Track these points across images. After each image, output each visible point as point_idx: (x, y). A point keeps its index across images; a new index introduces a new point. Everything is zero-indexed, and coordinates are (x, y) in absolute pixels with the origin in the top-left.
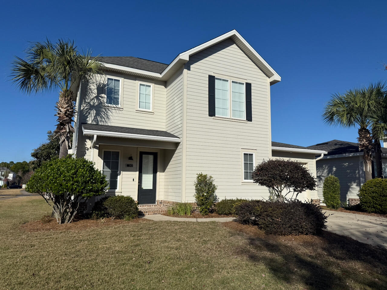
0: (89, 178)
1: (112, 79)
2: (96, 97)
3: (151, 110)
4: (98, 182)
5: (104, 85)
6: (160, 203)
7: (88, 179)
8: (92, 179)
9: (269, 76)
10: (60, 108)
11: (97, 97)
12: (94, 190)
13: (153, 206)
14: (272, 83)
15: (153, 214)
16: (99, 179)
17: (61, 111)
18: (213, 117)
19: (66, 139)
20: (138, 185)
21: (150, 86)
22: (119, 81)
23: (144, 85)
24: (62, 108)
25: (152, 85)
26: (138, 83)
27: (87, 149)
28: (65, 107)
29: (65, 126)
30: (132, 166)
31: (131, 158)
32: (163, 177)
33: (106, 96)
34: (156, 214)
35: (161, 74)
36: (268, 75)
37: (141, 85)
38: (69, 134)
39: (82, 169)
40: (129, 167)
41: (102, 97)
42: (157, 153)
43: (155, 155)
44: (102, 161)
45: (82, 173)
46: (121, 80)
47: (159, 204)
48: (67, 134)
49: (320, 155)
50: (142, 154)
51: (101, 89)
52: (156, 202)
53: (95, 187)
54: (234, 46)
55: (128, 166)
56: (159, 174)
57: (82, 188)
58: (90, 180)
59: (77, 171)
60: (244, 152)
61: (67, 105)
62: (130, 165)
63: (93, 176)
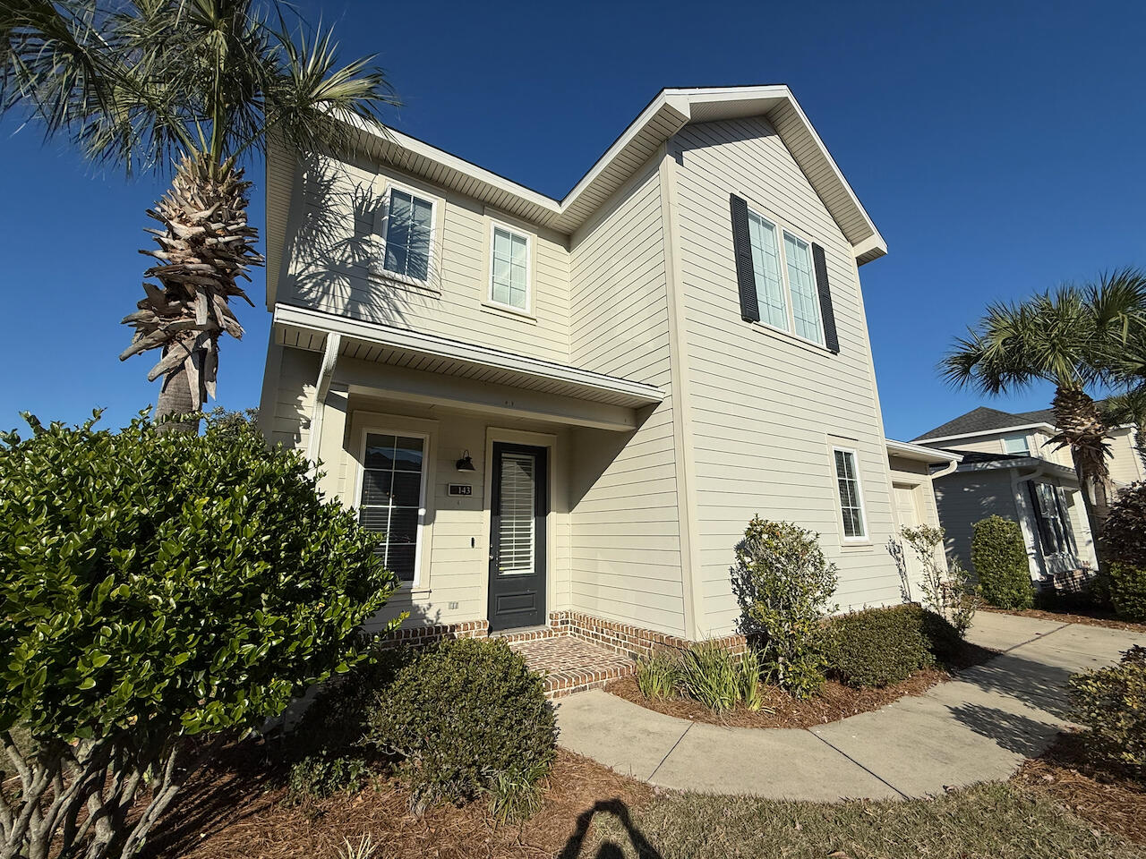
0: (262, 566)
1: (406, 197)
2: (349, 240)
3: (527, 312)
4: (332, 582)
5: (380, 210)
6: (562, 623)
7: (249, 573)
8: (290, 566)
9: (854, 241)
10: (173, 223)
11: (354, 243)
12: (299, 659)
13: (542, 635)
14: (861, 261)
15: (573, 691)
16: (338, 563)
17: (175, 237)
18: (752, 326)
19: (189, 362)
20: (490, 561)
21: (523, 241)
22: (429, 206)
23: (505, 234)
24: (184, 222)
25: (532, 238)
26: (489, 223)
27: (304, 422)
28: (195, 221)
29: (190, 304)
30: (467, 491)
31: (464, 463)
32: (568, 530)
33: (383, 242)
34: (584, 689)
35: (560, 203)
36: (850, 238)
37: (497, 231)
38: (209, 341)
39: (212, 494)
40: (458, 496)
41: (369, 244)
42: (546, 448)
43: (541, 455)
44: (361, 469)
45: (211, 525)
46: (438, 203)
47: (559, 626)
48: (200, 340)
49: (946, 464)
50: (500, 449)
51: (367, 219)
52: (548, 621)
53: (305, 633)
54: (775, 138)
55: (455, 490)
56: (554, 519)
57: (181, 659)
58: (267, 580)
59: (171, 510)
60: (835, 445)
61: (208, 213)
62: (462, 487)
63: (296, 545)
